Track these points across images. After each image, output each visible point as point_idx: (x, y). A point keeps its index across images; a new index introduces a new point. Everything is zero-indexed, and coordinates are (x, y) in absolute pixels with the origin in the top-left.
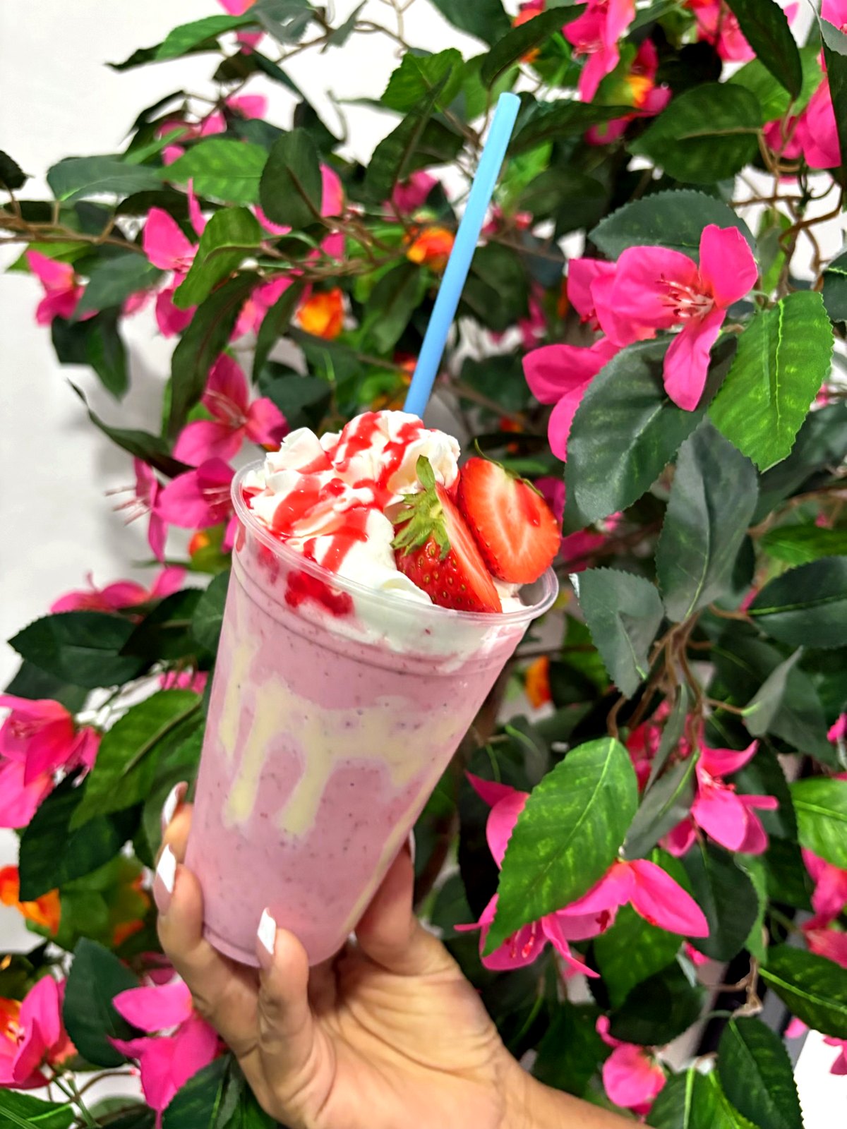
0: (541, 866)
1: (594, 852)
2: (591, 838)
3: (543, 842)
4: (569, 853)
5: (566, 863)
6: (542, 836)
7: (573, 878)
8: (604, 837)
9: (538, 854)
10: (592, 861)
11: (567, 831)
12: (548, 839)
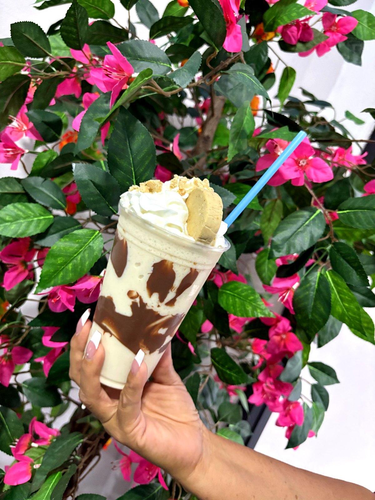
0: (59, 267)
1: (80, 267)
2: (79, 261)
3: (60, 258)
4: (70, 264)
5: (69, 268)
6: (59, 256)
7: (71, 274)
8: (85, 263)
9: (58, 262)
10: (79, 270)
11: (70, 257)
12: (62, 258)
